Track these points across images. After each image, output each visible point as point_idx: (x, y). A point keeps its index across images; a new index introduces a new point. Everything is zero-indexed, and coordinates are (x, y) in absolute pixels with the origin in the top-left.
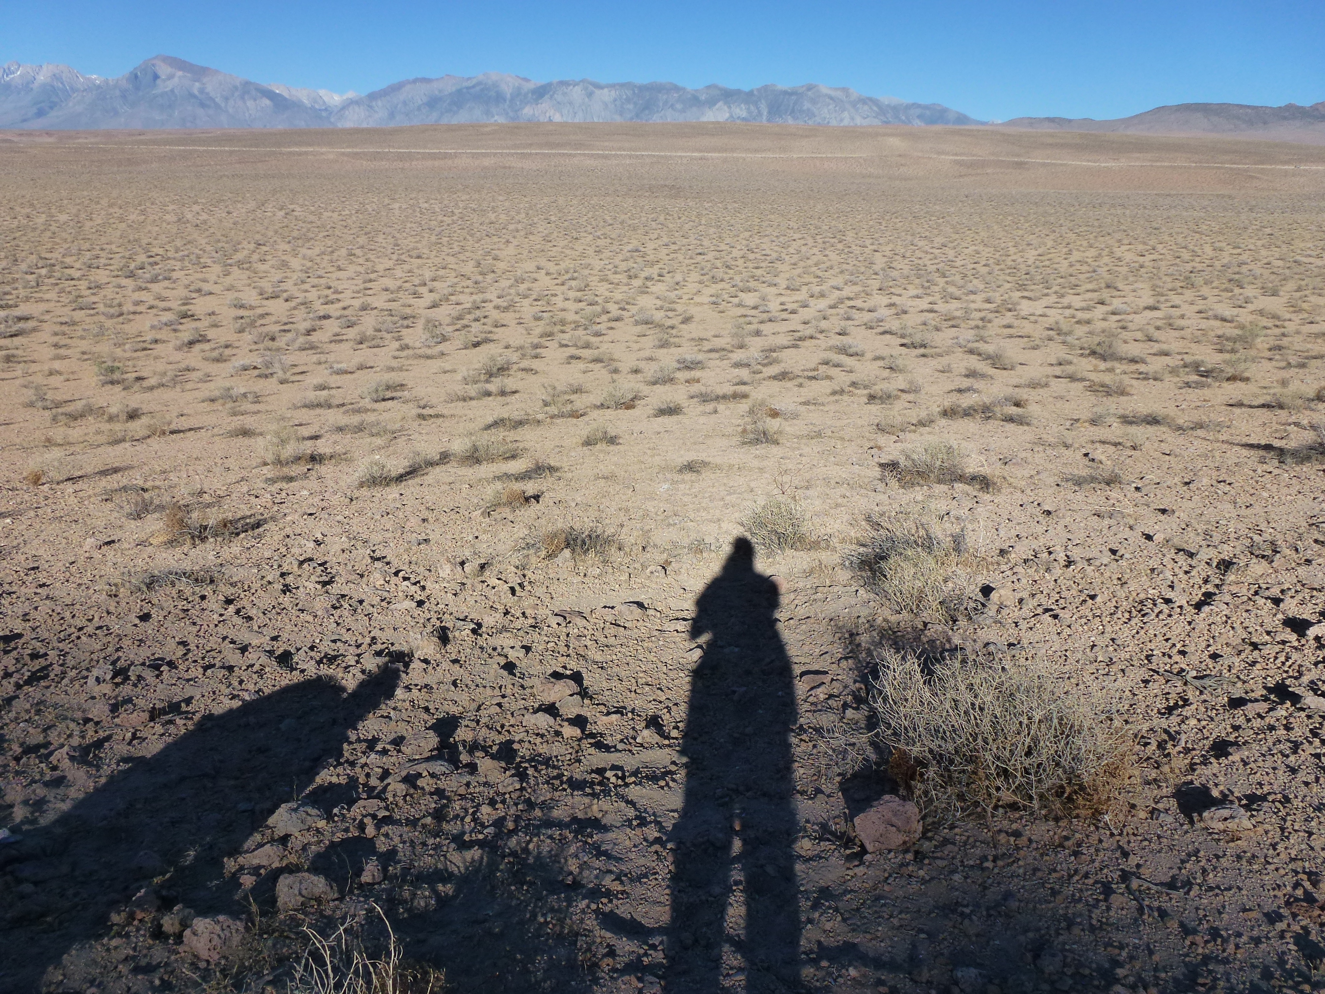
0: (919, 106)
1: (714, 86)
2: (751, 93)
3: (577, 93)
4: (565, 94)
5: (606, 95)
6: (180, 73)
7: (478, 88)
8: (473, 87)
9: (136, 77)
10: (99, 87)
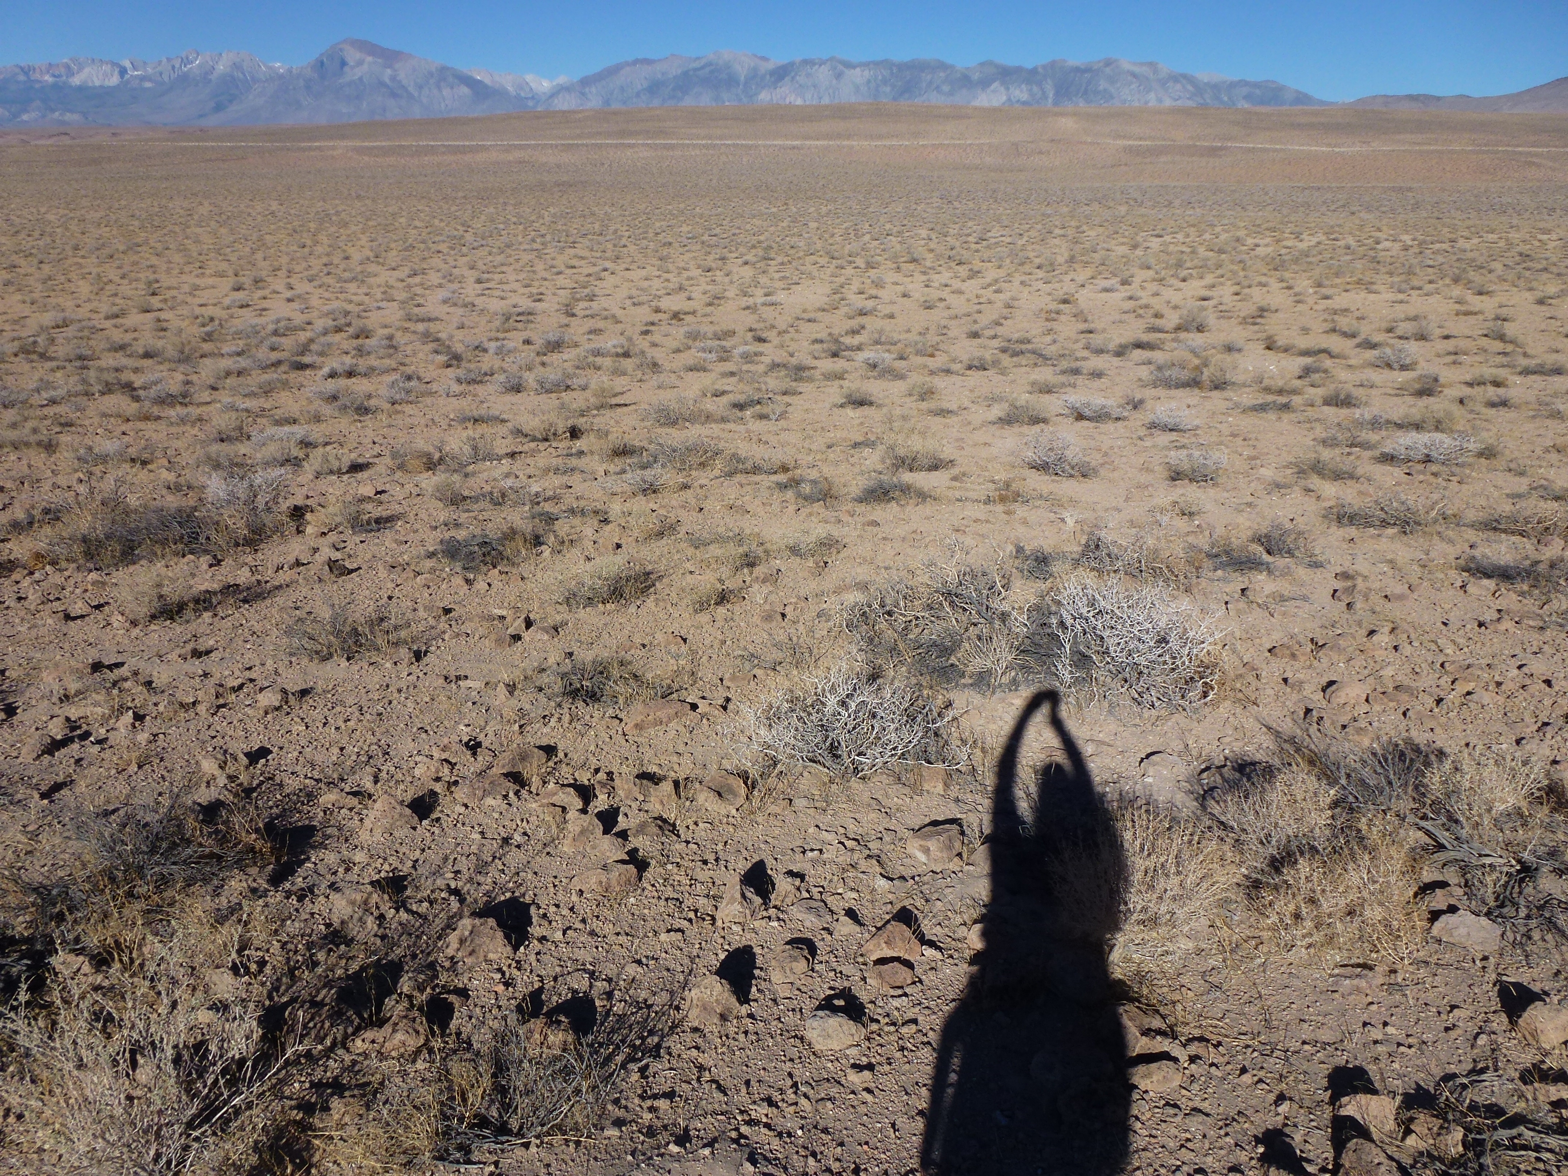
0: (1246, 83)
1: (990, 63)
2: (1034, 71)
3: (823, 74)
4: (808, 75)
5: (858, 76)
6: (370, 59)
7: (707, 70)
8: (703, 68)
9: (322, 63)
10: (281, 77)
